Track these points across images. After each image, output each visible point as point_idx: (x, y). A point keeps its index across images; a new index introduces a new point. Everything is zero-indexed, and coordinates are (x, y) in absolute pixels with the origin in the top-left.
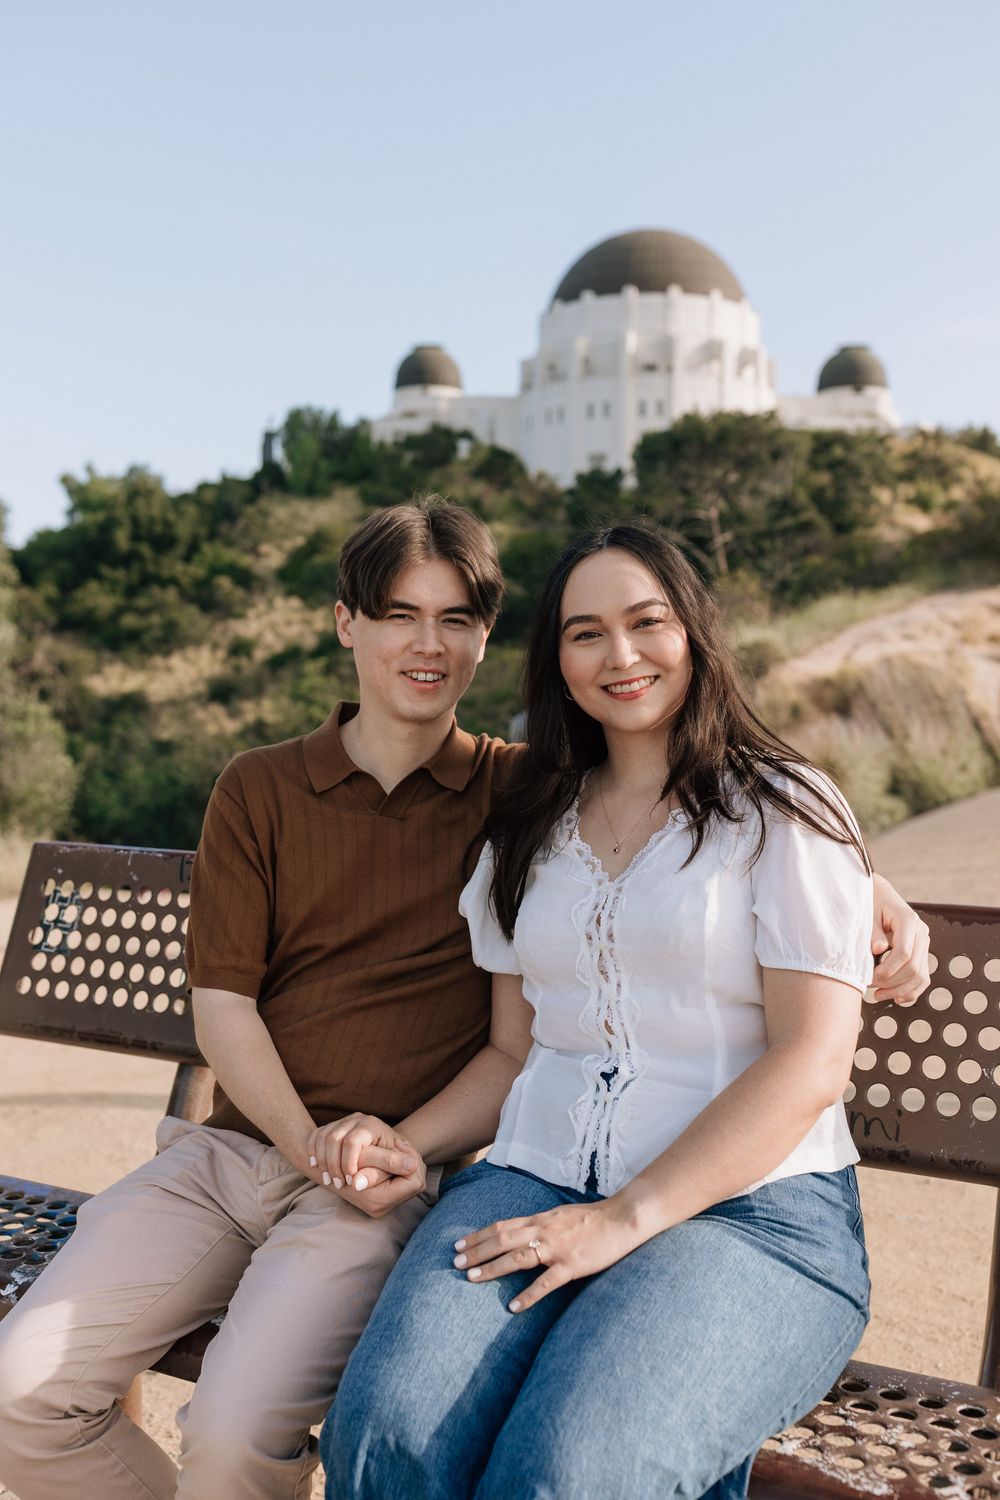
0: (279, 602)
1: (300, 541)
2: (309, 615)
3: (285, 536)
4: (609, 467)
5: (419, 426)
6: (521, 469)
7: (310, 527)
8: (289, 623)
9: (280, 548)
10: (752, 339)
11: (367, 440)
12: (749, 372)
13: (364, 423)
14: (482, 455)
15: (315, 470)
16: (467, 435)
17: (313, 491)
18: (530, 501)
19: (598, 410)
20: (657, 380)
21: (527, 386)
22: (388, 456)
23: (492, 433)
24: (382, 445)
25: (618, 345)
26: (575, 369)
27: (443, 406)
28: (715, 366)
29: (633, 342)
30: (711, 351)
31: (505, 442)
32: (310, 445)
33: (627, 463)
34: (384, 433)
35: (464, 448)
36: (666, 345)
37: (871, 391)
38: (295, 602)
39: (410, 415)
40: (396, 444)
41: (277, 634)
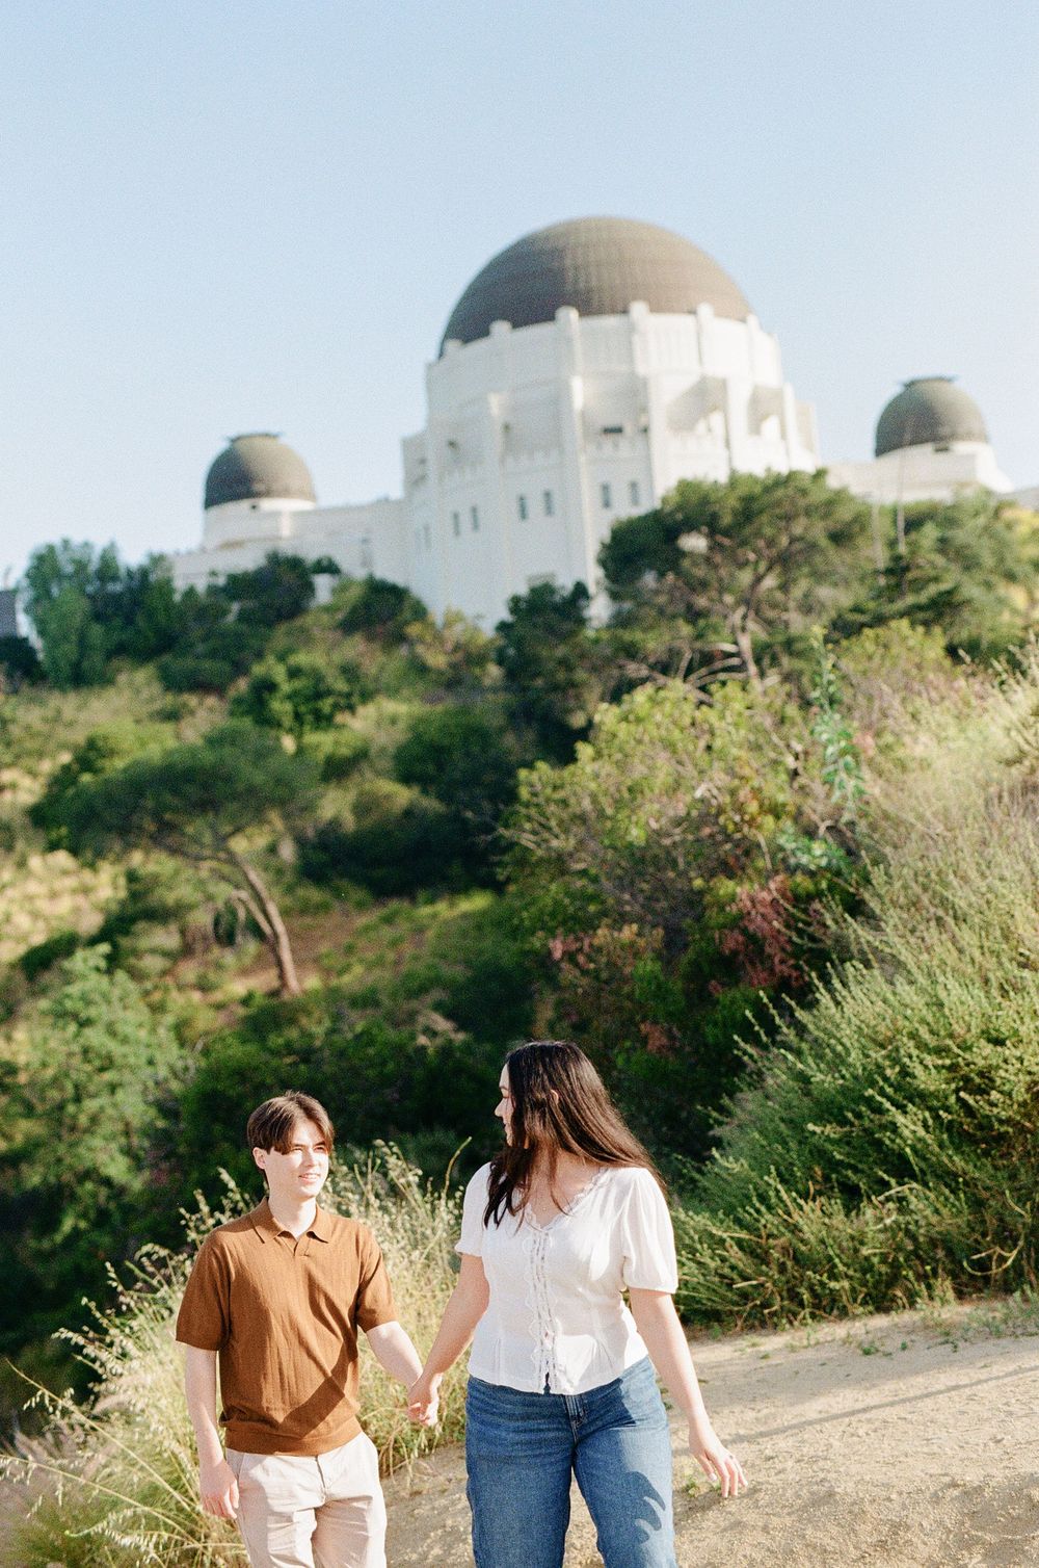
0: (35, 862)
1: (66, 758)
2: (87, 876)
3: (41, 755)
4: (565, 583)
5: (249, 561)
6: (420, 612)
7: (79, 737)
8: (54, 895)
9: (33, 774)
10: (769, 374)
11: (166, 587)
12: (771, 426)
13: (158, 560)
14: (354, 594)
15: (83, 643)
16: (329, 567)
17: (80, 678)
18: (437, 660)
19: (535, 506)
20: (625, 447)
21: (415, 480)
22: (203, 609)
23: (366, 562)
24: (190, 593)
25: (558, 400)
26: (494, 442)
27: (286, 529)
28: (716, 419)
29: (580, 393)
30: (706, 398)
31: (388, 571)
32: (72, 603)
33: (593, 575)
34: (192, 575)
35: (323, 584)
36: (635, 393)
37: (960, 448)
38: (62, 858)
39: (231, 545)
40: (213, 590)
41: (35, 915)
